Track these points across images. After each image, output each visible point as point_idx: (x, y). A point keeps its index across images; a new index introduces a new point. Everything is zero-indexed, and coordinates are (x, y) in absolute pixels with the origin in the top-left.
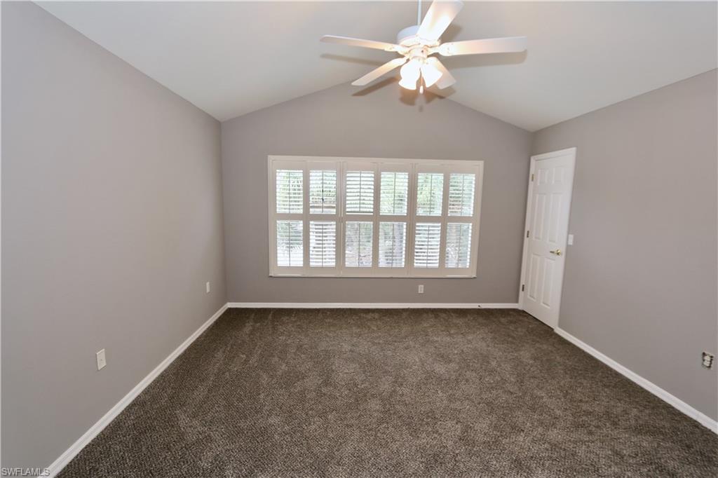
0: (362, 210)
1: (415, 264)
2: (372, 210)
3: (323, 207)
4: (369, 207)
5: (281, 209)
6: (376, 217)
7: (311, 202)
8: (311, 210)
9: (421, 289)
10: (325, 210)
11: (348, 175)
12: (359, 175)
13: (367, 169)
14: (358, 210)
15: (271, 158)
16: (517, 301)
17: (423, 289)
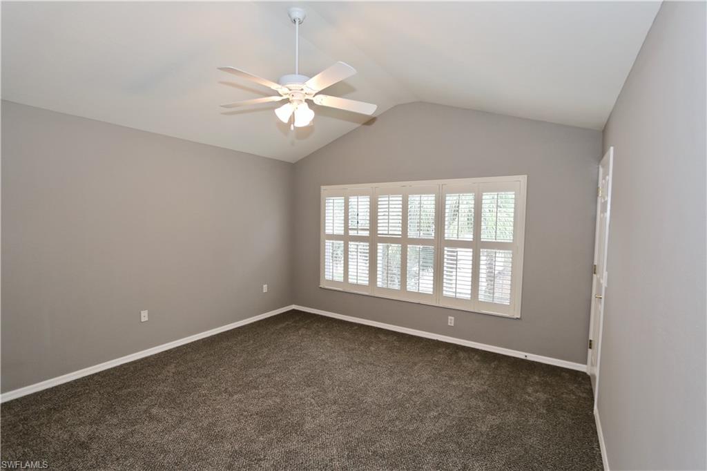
0: (390, 232)
1: (444, 292)
2: (400, 233)
3: (357, 229)
4: (397, 231)
5: (328, 231)
6: (404, 241)
7: (350, 225)
8: (350, 232)
9: (451, 321)
10: (360, 232)
11: (380, 199)
12: (387, 199)
13: (395, 193)
14: (386, 232)
15: (323, 188)
16: (585, 362)
17: (453, 321)
